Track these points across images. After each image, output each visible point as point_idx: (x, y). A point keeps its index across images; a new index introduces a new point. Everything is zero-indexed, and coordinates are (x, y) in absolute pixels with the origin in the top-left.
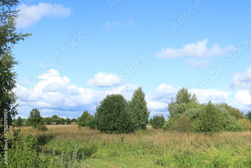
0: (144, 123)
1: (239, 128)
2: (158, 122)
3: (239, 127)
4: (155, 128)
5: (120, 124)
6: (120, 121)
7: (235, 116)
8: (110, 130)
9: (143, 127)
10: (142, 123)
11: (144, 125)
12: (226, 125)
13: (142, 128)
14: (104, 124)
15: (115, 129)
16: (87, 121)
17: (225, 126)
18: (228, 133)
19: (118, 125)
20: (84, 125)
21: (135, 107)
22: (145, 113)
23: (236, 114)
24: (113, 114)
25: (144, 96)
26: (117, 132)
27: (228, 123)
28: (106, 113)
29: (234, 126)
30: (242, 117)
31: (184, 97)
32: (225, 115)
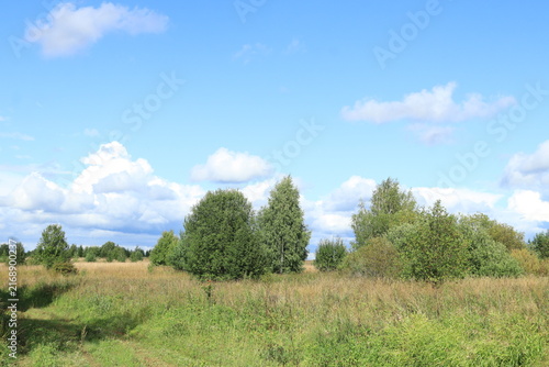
0: (296, 257)
1: (511, 270)
2: (331, 257)
3: (512, 266)
4: (323, 269)
5: (234, 260)
6: (235, 252)
7: (504, 242)
8: (211, 273)
9: (294, 267)
10: (290, 258)
11: (296, 263)
12: (483, 262)
13: (292, 269)
14: (199, 257)
15: (223, 271)
16: (170, 254)
17: (477, 264)
18: (486, 281)
19: (231, 262)
20: (162, 263)
21: (276, 222)
22: (299, 236)
23: (508, 239)
24: (219, 236)
25: (297, 197)
26: (228, 276)
27: (486, 257)
28: (203, 232)
29: (499, 266)
30: (520, 246)
31: (390, 199)
32: (480, 240)
